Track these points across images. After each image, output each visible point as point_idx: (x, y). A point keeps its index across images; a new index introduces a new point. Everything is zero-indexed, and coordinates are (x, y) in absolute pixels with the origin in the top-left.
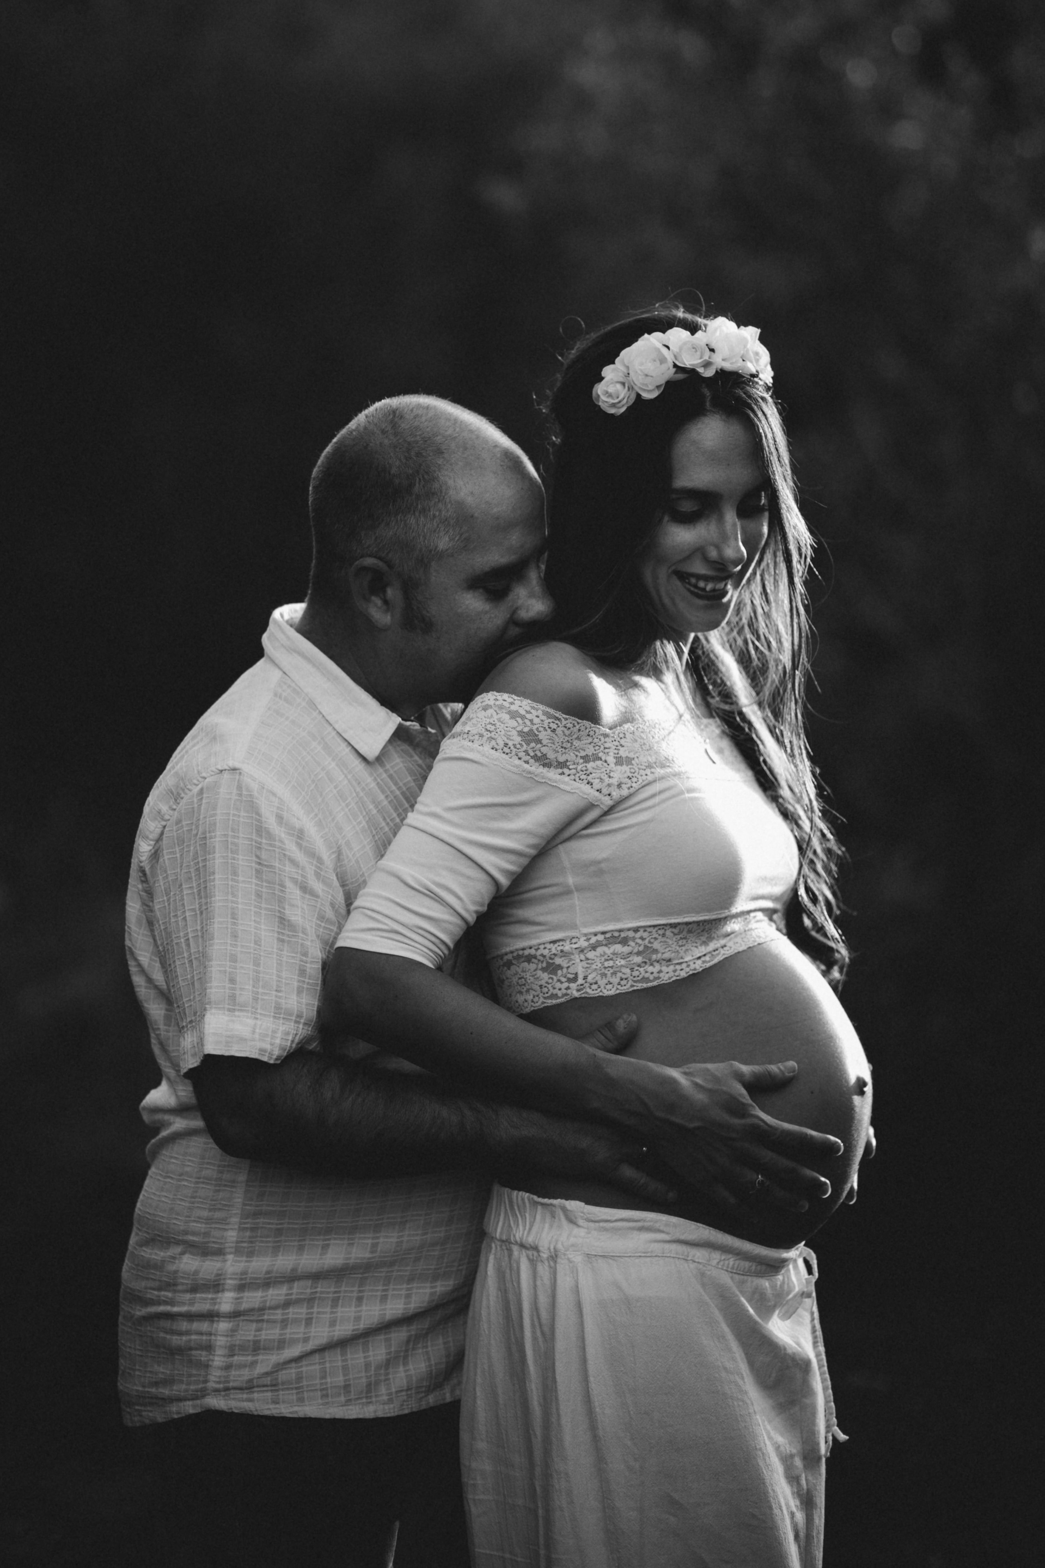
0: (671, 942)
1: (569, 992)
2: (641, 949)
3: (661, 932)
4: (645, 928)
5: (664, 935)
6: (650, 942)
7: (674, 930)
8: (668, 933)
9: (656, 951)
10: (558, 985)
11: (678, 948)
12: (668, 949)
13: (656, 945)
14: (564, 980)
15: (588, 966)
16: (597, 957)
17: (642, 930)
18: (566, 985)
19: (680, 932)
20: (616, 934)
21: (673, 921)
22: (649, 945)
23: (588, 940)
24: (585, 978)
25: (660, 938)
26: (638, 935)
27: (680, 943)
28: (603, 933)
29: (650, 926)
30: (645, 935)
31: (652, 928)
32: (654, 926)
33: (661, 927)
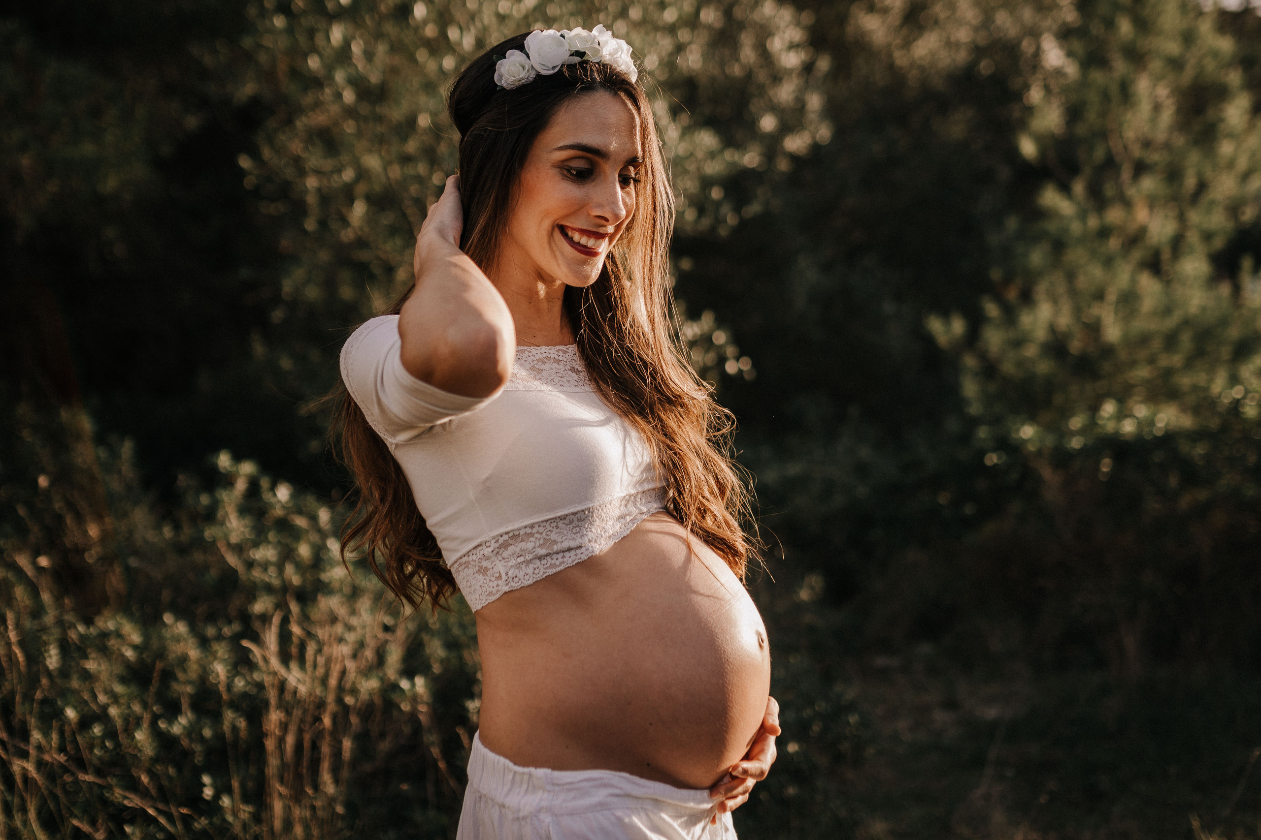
0: (565, 532)
1: (499, 588)
2: (542, 541)
3: (554, 524)
4: (539, 524)
5: (557, 527)
6: (547, 535)
7: (564, 521)
8: (560, 524)
9: (555, 542)
10: (491, 584)
11: (573, 536)
12: (564, 538)
13: (553, 536)
14: (493, 579)
15: (506, 564)
16: (510, 555)
17: (537, 526)
18: (496, 583)
19: (571, 522)
20: (517, 533)
21: (559, 514)
22: (547, 538)
23: (497, 541)
24: (507, 574)
25: (555, 531)
26: (534, 530)
27: (574, 531)
28: (507, 533)
29: (542, 522)
30: (541, 529)
31: (545, 523)
32: (546, 521)
33: (553, 521)
